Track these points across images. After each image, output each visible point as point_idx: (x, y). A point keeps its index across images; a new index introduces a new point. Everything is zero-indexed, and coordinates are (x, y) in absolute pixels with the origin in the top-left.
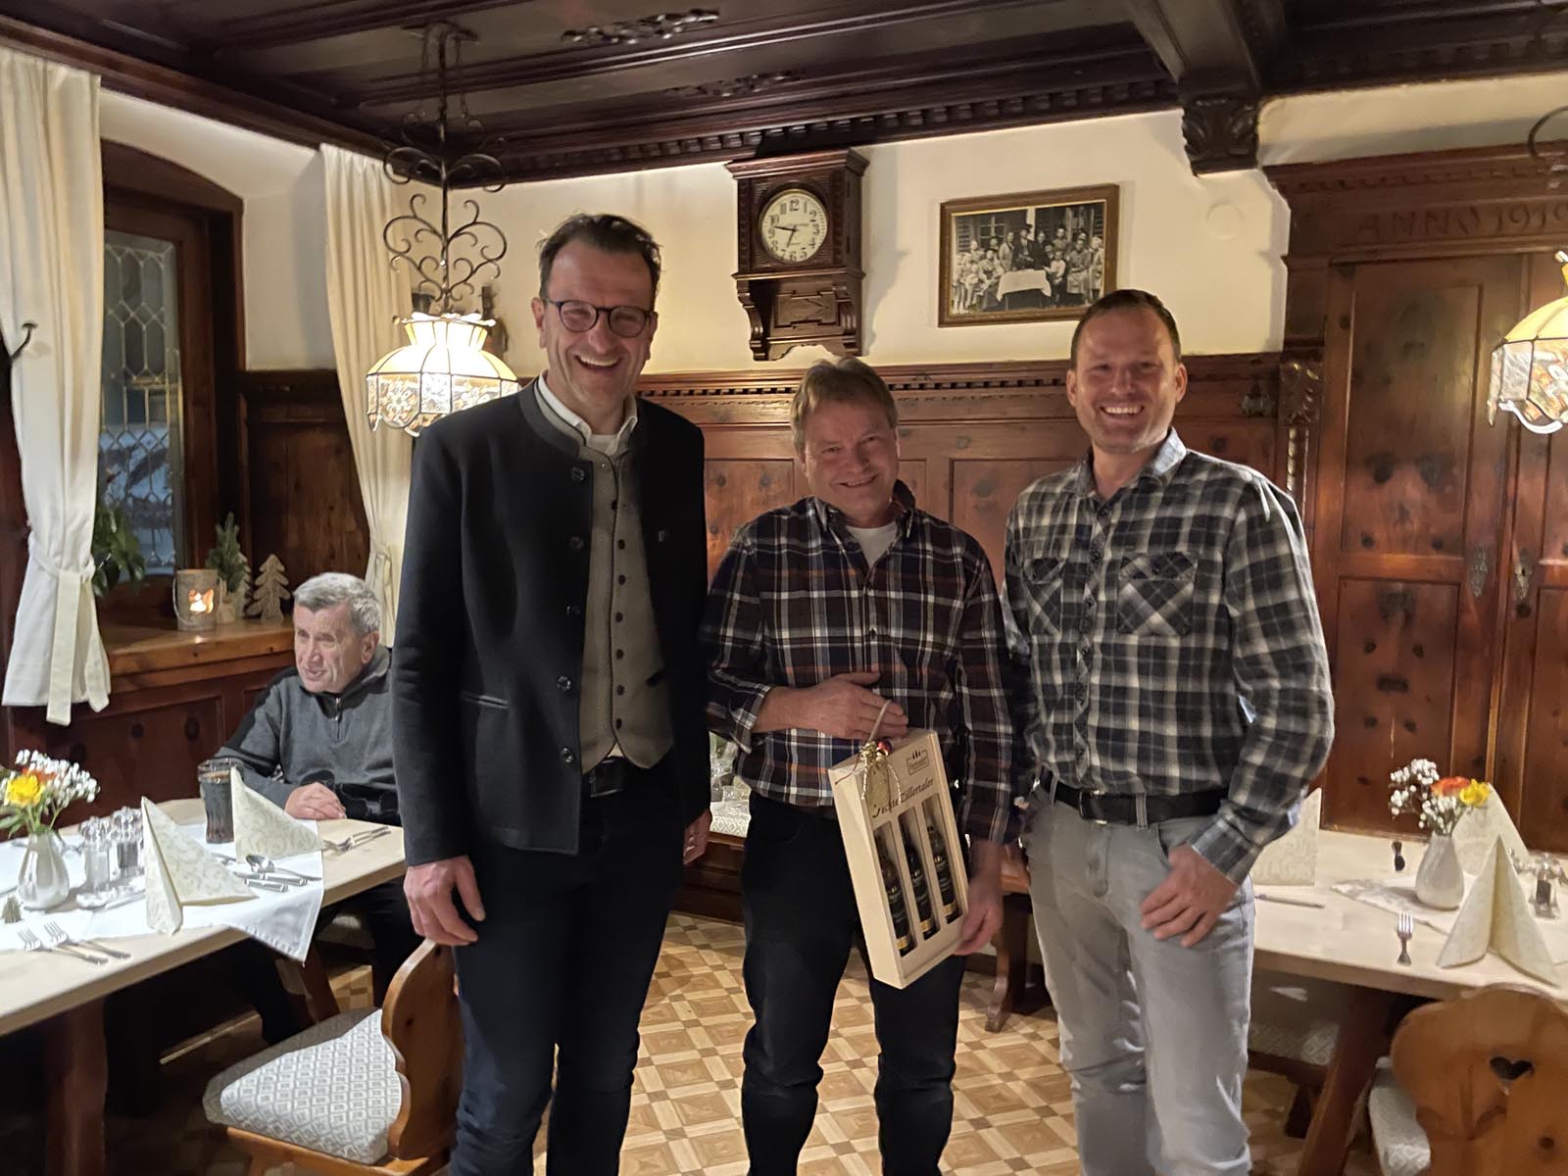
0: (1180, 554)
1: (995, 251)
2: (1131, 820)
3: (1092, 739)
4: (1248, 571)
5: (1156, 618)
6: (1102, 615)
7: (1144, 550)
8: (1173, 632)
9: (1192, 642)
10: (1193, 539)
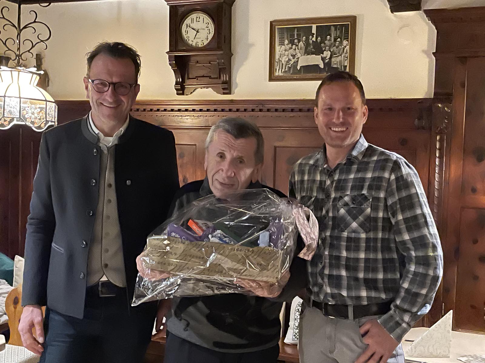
1: (297, 45)
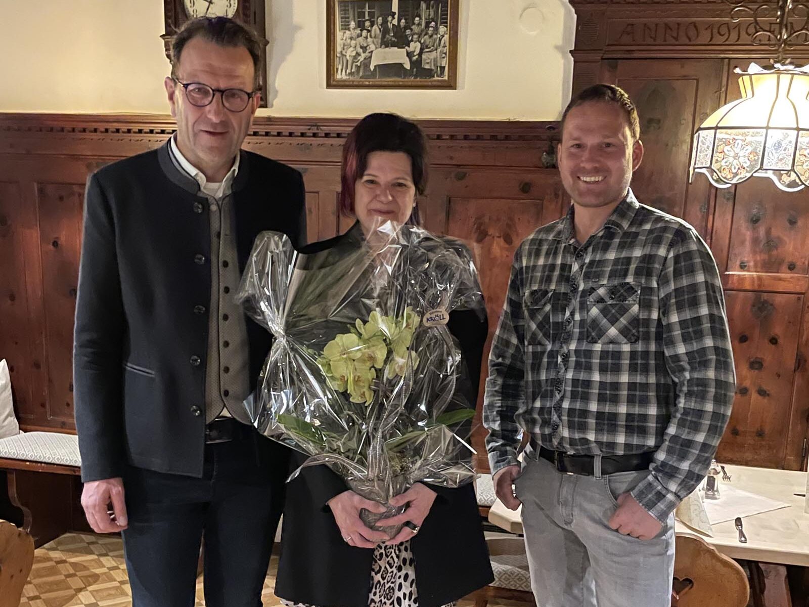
0: (628, 283)
2: (591, 472)
3: (565, 418)
4: (673, 294)
5: (613, 331)
6: (577, 330)
7: (605, 282)
8: (625, 340)
9: (640, 347)
10: (638, 273)
